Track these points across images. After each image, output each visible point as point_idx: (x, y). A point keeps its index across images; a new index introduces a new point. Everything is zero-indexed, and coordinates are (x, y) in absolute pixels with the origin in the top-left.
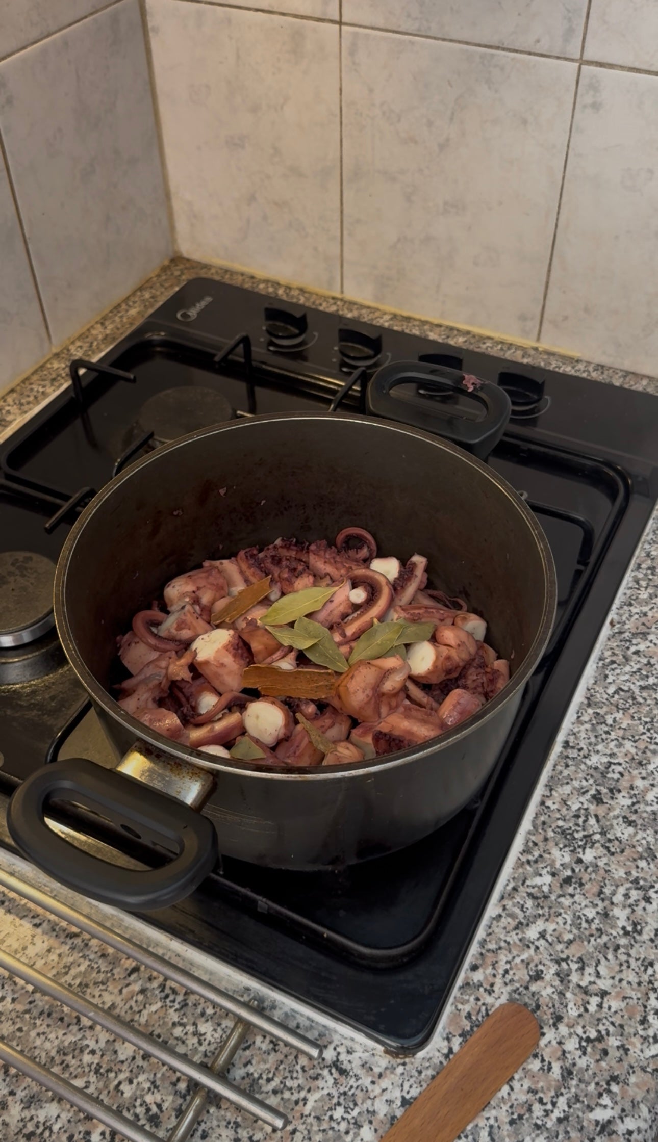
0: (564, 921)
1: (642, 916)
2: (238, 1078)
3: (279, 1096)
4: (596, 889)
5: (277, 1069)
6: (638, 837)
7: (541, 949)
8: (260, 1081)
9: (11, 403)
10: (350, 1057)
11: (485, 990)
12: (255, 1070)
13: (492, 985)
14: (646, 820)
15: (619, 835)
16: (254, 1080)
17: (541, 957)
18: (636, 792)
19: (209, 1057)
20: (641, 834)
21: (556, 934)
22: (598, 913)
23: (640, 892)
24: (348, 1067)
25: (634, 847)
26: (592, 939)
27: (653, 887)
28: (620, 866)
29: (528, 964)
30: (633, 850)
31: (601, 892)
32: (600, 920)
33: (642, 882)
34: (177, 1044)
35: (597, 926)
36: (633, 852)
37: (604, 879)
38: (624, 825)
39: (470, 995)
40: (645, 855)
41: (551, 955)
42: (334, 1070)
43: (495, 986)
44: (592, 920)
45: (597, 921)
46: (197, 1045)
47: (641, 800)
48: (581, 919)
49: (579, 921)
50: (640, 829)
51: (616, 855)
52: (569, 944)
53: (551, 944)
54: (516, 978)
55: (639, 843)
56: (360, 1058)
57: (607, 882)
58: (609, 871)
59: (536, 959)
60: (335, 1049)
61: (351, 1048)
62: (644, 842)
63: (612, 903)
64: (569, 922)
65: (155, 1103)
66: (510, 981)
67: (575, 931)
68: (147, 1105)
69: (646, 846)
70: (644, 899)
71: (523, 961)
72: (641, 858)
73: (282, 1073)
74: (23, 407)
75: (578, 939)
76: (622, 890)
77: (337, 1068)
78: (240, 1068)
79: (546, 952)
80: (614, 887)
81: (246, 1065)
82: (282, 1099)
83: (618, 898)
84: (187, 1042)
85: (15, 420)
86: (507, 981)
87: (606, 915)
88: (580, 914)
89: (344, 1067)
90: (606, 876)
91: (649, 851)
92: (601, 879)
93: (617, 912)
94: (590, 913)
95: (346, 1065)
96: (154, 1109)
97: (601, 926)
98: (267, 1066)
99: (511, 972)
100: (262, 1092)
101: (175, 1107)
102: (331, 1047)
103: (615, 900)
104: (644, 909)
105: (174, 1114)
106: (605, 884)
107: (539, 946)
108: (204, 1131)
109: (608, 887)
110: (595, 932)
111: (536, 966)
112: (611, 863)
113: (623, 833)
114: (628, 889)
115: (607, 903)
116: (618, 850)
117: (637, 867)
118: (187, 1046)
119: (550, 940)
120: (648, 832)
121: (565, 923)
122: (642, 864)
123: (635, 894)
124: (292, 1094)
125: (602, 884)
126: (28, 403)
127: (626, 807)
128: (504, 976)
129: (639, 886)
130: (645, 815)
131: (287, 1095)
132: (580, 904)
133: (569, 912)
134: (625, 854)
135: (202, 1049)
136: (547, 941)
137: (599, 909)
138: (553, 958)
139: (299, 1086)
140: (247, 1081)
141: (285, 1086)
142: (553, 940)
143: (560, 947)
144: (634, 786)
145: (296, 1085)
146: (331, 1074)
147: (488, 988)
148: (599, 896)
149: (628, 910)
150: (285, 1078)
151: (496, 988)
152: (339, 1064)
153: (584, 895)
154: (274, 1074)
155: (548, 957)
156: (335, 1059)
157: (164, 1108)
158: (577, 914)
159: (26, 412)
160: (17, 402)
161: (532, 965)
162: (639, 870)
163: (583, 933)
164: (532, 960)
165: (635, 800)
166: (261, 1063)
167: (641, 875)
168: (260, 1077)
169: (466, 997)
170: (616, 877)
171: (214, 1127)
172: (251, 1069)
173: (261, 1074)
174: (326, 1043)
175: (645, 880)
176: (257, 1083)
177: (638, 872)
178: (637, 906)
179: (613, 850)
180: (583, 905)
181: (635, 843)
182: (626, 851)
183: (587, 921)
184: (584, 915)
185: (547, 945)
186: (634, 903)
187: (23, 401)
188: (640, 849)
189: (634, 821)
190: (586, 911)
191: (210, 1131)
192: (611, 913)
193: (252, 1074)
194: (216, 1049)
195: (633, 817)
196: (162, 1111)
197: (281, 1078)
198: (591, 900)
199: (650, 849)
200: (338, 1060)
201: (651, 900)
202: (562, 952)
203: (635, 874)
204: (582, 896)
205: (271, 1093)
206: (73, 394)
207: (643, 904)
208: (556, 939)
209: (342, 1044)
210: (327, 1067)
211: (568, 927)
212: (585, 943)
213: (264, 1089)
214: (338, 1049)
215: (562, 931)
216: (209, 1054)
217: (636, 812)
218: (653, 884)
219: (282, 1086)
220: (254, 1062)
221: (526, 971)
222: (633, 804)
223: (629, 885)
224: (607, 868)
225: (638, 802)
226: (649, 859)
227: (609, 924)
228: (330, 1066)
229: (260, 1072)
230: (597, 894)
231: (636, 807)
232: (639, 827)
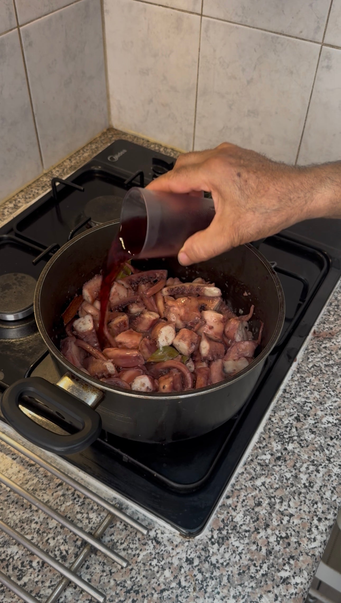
0: (275, 478)
1: (314, 479)
2: (106, 541)
3: (126, 552)
4: (292, 464)
5: (126, 538)
6: (316, 440)
7: (262, 491)
8: (117, 544)
9: (21, 197)
10: (162, 536)
11: (232, 509)
12: (115, 538)
13: (236, 506)
14: (321, 432)
15: (306, 438)
16: (114, 543)
17: (262, 495)
18: (317, 417)
19: (93, 530)
20: (318, 438)
21: (270, 484)
22: (292, 475)
23: (314, 467)
24: (161, 541)
25: (313, 444)
26: (288, 488)
27: (321, 465)
28: (305, 453)
29: (255, 497)
30: (313, 446)
31: (295, 465)
32: (293, 479)
33: (315, 462)
34: (78, 522)
35: (292, 482)
36: (313, 447)
37: (297, 459)
38: (310, 433)
39: (225, 511)
40: (319, 449)
41: (267, 494)
42: (154, 542)
43: (237, 507)
44: (289, 479)
45: (291, 479)
46: (88, 523)
47: (319, 421)
48: (283, 477)
49: (282, 479)
50: (318, 436)
51: (304, 448)
52: (276, 490)
53: (267, 489)
54: (248, 504)
55: (316, 443)
56: (167, 536)
57: (298, 460)
58: (300, 455)
59: (259, 496)
60: (155, 531)
61: (164, 531)
62: (319, 442)
63: (300, 471)
64: (277, 479)
65: (65, 550)
66: (245, 505)
67: (280, 483)
68: (61, 551)
69: (319, 445)
70: (316, 470)
71: (252, 496)
72: (317, 450)
73: (128, 540)
74: (27, 200)
75: (281, 488)
76: (305, 465)
77: (156, 541)
78: (108, 537)
79: (265, 492)
80: (301, 464)
81: (111, 535)
82: (127, 553)
83: (303, 469)
84: (83, 522)
85: (22, 206)
86: (244, 505)
87: (296, 477)
88: (283, 475)
89: (159, 540)
90: (298, 457)
91: (321, 447)
92: (295, 459)
93: (302, 476)
94: (288, 475)
95: (160, 540)
96: (64, 553)
97: (293, 482)
98: (122, 536)
99: (246, 501)
100: (117, 549)
101: (74, 552)
102: (154, 530)
103: (301, 470)
104: (316, 475)
105: (74, 556)
106: (297, 462)
107: (261, 489)
108: (88, 565)
109: (299, 463)
110: (289, 485)
111: (259, 499)
112: (301, 452)
113: (309, 437)
114: (308, 465)
115: (297, 471)
116: (305, 445)
117: (314, 454)
118: (83, 523)
119: (267, 487)
120: (321, 437)
121: (275, 479)
122: (317, 453)
123: (311, 468)
124: (132, 551)
125: (296, 461)
126: (30, 198)
127: (311, 424)
128: (242, 503)
129: (314, 464)
130: (320, 429)
131: (130, 551)
132: (284, 471)
133: (278, 474)
134: (309, 447)
135: (90, 526)
136: (265, 487)
137: (293, 474)
138: (267, 496)
139: (136, 547)
140: (111, 543)
141: (129, 547)
142: (268, 487)
143: (271, 491)
144: (317, 414)
145: (135, 547)
146: (153, 543)
147: (234, 508)
148: (293, 467)
149: (307, 475)
150: (130, 543)
151: (238, 508)
152: (157, 538)
153: (286, 466)
154: (125, 541)
155: (265, 495)
156: (155, 536)
157: (69, 553)
158: (282, 475)
159: (28, 202)
160: (24, 197)
161: (257, 498)
162: (315, 456)
163: (284, 485)
164: (257, 496)
165: (316, 421)
166: (119, 535)
167: (315, 459)
168: (117, 542)
169: (223, 511)
170: (303, 458)
171: (93, 564)
172: (113, 537)
173: (118, 540)
174: (151, 528)
175: (317, 461)
176: (116, 545)
177: (314, 457)
178: (312, 473)
179: (303, 445)
180: (285, 471)
181: (314, 443)
182: (309, 446)
183: (286, 479)
184: (285, 476)
185: (265, 489)
186: (311, 472)
187: (27, 197)
188: (316, 446)
189: (315, 432)
190: (286, 474)
191: (91, 566)
192: (299, 476)
193: (114, 540)
194: (97, 526)
195: (315, 430)
196: (68, 554)
197: (127, 543)
198: (289, 469)
199: (322, 446)
200: (156, 537)
201: (319, 472)
202: (272, 493)
203: (312, 458)
204: (285, 467)
205: (122, 550)
206: (52, 195)
207: (315, 473)
208: (270, 487)
209: (159, 529)
210: (151, 539)
211: (276, 481)
212: (284, 490)
213: (119, 548)
214: (157, 531)
215: (274, 483)
216: (93, 528)
217: (316, 427)
218: (321, 463)
219: (128, 547)
220: (115, 534)
221: (253, 501)
222: (315, 423)
223: (309, 463)
224: (299, 454)
225: (318, 422)
226: (320, 451)
227: (297, 481)
228: (152, 539)
229: (117, 539)
230: (293, 466)
231: (317, 424)
232: (317, 435)
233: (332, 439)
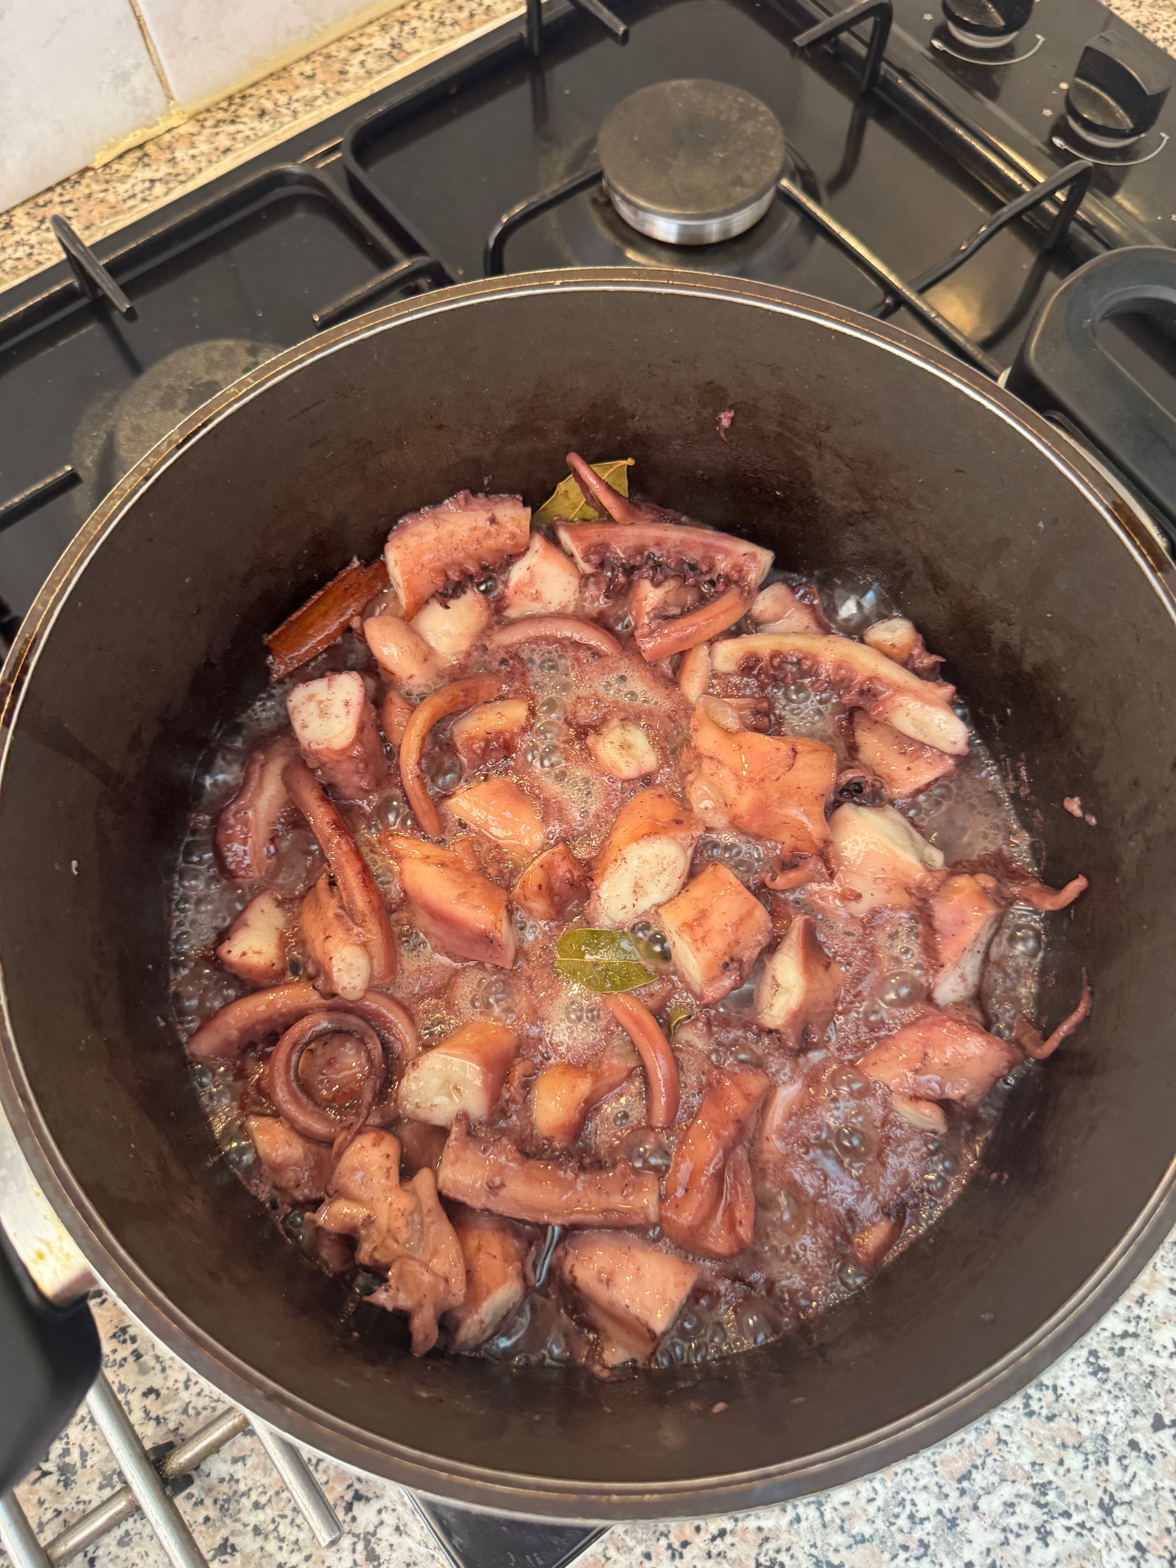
0: (872, 1495)
1: (1016, 1559)
2: (214, 1475)
3: (260, 1540)
4: (961, 1467)
5: (277, 1493)
6: (1096, 1405)
7: (804, 1524)
8: (244, 1500)
9: (426, 15)
10: (395, 1539)
11: (670, 1546)
12: (245, 1478)
13: (685, 1544)
14: (1130, 1379)
15: (1062, 1382)
16: (235, 1492)
17: (795, 1539)
18: (1144, 1315)
19: (189, 1416)
20: (1104, 1402)
21: (845, 1511)
22: (940, 1512)
23: (1038, 1512)
24: (384, 1556)
25: (1077, 1420)
26: (903, 1555)
27: (1067, 1515)
28: (1030, 1443)
29: (767, 1539)
30: (1074, 1424)
31: (966, 1476)
32: (936, 1528)
33: (1051, 1497)
34: (153, 1368)
35: (926, 1539)
36: (1070, 1430)
37: (988, 1453)
38: (1085, 1369)
39: (639, 1542)
40: (1089, 1447)
41: (814, 1546)
42: (360, 1546)
43: (689, 1547)
44: (922, 1521)
45: (928, 1526)
46: (181, 1385)
47: (1144, 1334)
48: (904, 1507)
49: (897, 1510)
50: (1110, 1392)
51: (1034, 1418)
52: (856, 1543)
53: (824, 1526)
54: (732, 1554)
55: (1091, 1417)
56: (410, 1550)
57: (989, 1461)
58: (1006, 1443)
59: (783, 1543)
60: (380, 1511)
61: (405, 1525)
62: (1102, 1420)
63: (975, 1508)
64: (879, 1502)
65: (81, 1446)
66: (719, 1554)
67: (880, 1525)
68: (67, 1443)
69: (1099, 1431)
70: (1038, 1530)
71: (760, 1529)
72: (1078, 1448)
73: (282, 1504)
74: (441, 29)
75: (876, 1542)
76: (1007, 1492)
77: (367, 1543)
78: (225, 1461)
79: (809, 1536)
80: (995, 1479)
81: (235, 1461)
82: (262, 1549)
83: (992, 1504)
84: (169, 1372)
85: (418, 51)
86: (714, 1552)
87: (953, 1523)
88: (908, 1497)
89: (378, 1550)
90: (995, 1450)
91: (1100, 1442)
92: (982, 1453)
93: (973, 1527)
94: (926, 1505)
95: (381, 1549)
96: (75, 1457)
97: (932, 1539)
98: (266, 1481)
99: (729, 1539)
100: (237, 1521)
101: (104, 1469)
102: (375, 1505)
103: (983, 1504)
104: (1028, 1549)
105: (99, 1479)
106: (984, 1464)
107: (803, 1517)
108: (127, 1533)
109: (986, 1473)
110: (913, 1546)
111: (778, 1551)
112: (1016, 1430)
113: (1072, 1383)
114: (1018, 1496)
115: (967, 1501)
116: (1044, 1412)
117: (1061, 1462)
118: (166, 1379)
119: (827, 1517)
120: (1120, 1404)
121: (871, 1500)
122: (1074, 1461)
123: (1027, 1512)
124: (281, 1548)
125: (979, 1462)
126: (455, 23)
127: (1107, 1334)
128: (714, 1539)
129: (1043, 1501)
130: (1133, 1367)
131: (272, 1546)
132: (917, 1479)
133: (889, 1484)
134: (1052, 1424)
135: (185, 1396)
136: (822, 1515)
137: (947, 1506)
138: (814, 1551)
139: (296, 1542)
140: (225, 1488)
141: (276, 1529)
142: (833, 1521)
143: (838, 1539)
144: (1148, 1300)
145: (292, 1538)
146: (354, 1551)
147: (676, 1545)
148: (959, 1481)
149: (998, 1536)
150: (283, 1516)
151: (687, 1553)
152: (373, 1540)
153: (934, 1464)
154: (270, 1501)
155: (807, 1548)
156: (371, 1529)
157: (89, 1463)
158: (903, 1494)
159: (441, 41)
160: (437, 15)
161: (771, 1546)
162: (1061, 1471)
163: (892, 1536)
164: (777, 1538)
165: (1131, 1329)
166: (259, 1471)
167: (1057, 1481)
168: (247, 1493)
169: (631, 1543)
170: (1012, 1460)
171: (144, 1535)
172: (239, 1471)
173: (250, 1490)
174: (370, 1495)
175: (1061, 1495)
176: (238, 1502)
177: (1056, 1473)
178: (1018, 1535)
179: (1035, 1406)
180: (922, 1482)
181: (1083, 1414)
182: (1057, 1419)
183: (911, 1517)
184: (914, 1504)
185: (818, 1523)
186: (1015, 1529)
187: (448, 17)
188: (1086, 1431)
189: (1107, 1370)
190: (921, 1498)
191: (136, 1539)
192: (962, 1525)
193: (237, 1481)
194: (205, 1408)
195: (1109, 1361)
196: (84, 1466)
197: (277, 1513)
198: (942, 1482)
199: (1105, 1439)
200: (374, 1534)
201: (1050, 1540)
202: (837, 1550)
203: (1048, 1474)
204: (929, 1466)
205: (250, 1528)
206: (523, 30)
207: (1031, 1538)
208: (838, 1522)
209: (394, 1510)
210: (354, 1535)
211: (872, 1509)
212: (887, 1556)
213: (244, 1516)
214: (384, 1516)
215: (859, 1512)
216: (191, 1412)
217: (1121, 1352)
218: (1072, 1510)
219: (272, 1527)
220: (249, 1462)
221: (756, 1551)
222: (1125, 1335)
223: (1026, 1489)
224: (1004, 1437)
225: (1135, 1335)
226: (1091, 1458)
227: (949, 1544)
228: (358, 1536)
229: (250, 1483)
230: (958, 1476)
231: (1127, 1343)
232: (1109, 1386)
233: (1158, 1424)
